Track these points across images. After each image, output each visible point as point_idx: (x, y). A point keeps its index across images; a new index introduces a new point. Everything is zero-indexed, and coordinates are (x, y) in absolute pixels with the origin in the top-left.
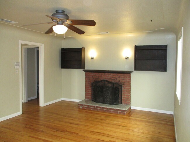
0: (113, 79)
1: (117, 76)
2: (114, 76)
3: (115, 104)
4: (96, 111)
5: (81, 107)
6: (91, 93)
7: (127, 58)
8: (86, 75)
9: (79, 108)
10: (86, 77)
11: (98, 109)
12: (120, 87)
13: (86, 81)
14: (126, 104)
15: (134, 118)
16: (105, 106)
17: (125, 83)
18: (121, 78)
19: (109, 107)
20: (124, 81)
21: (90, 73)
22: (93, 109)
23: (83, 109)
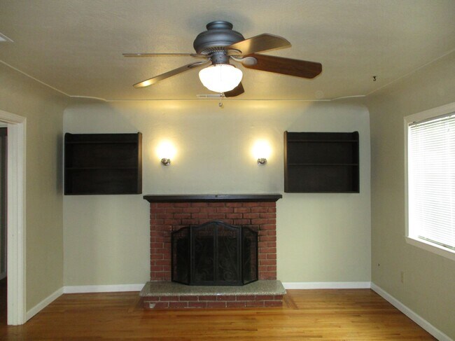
0: (232, 216)
1: (242, 209)
2: (236, 210)
3: (245, 282)
4: (199, 310)
5: (152, 306)
6: (170, 260)
7: (263, 162)
8: (152, 211)
9: (148, 310)
10: (152, 218)
11: (204, 304)
12: (251, 238)
13: (152, 228)
14: (269, 278)
15: (307, 311)
16: (225, 291)
17: (265, 225)
18: (253, 214)
19: (238, 294)
20: (262, 220)
21: (166, 204)
22: (191, 304)
23: (159, 308)
